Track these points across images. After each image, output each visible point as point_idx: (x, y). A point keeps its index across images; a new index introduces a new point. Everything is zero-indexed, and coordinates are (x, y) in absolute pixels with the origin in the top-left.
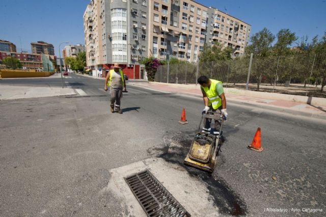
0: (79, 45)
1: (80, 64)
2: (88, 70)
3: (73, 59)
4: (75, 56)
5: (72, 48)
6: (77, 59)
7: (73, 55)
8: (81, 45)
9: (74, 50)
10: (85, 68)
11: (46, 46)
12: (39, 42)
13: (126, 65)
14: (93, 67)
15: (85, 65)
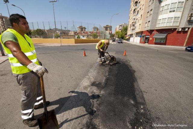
0: (124, 24)
1: (122, 34)
2: (127, 38)
3: (119, 32)
4: (121, 30)
5: (120, 26)
6: (122, 31)
7: (120, 30)
8: (125, 24)
9: (121, 27)
10: (126, 36)
11: (108, 27)
12: (106, 26)
13: (175, 29)
14: (131, 35)
15: (126, 34)
